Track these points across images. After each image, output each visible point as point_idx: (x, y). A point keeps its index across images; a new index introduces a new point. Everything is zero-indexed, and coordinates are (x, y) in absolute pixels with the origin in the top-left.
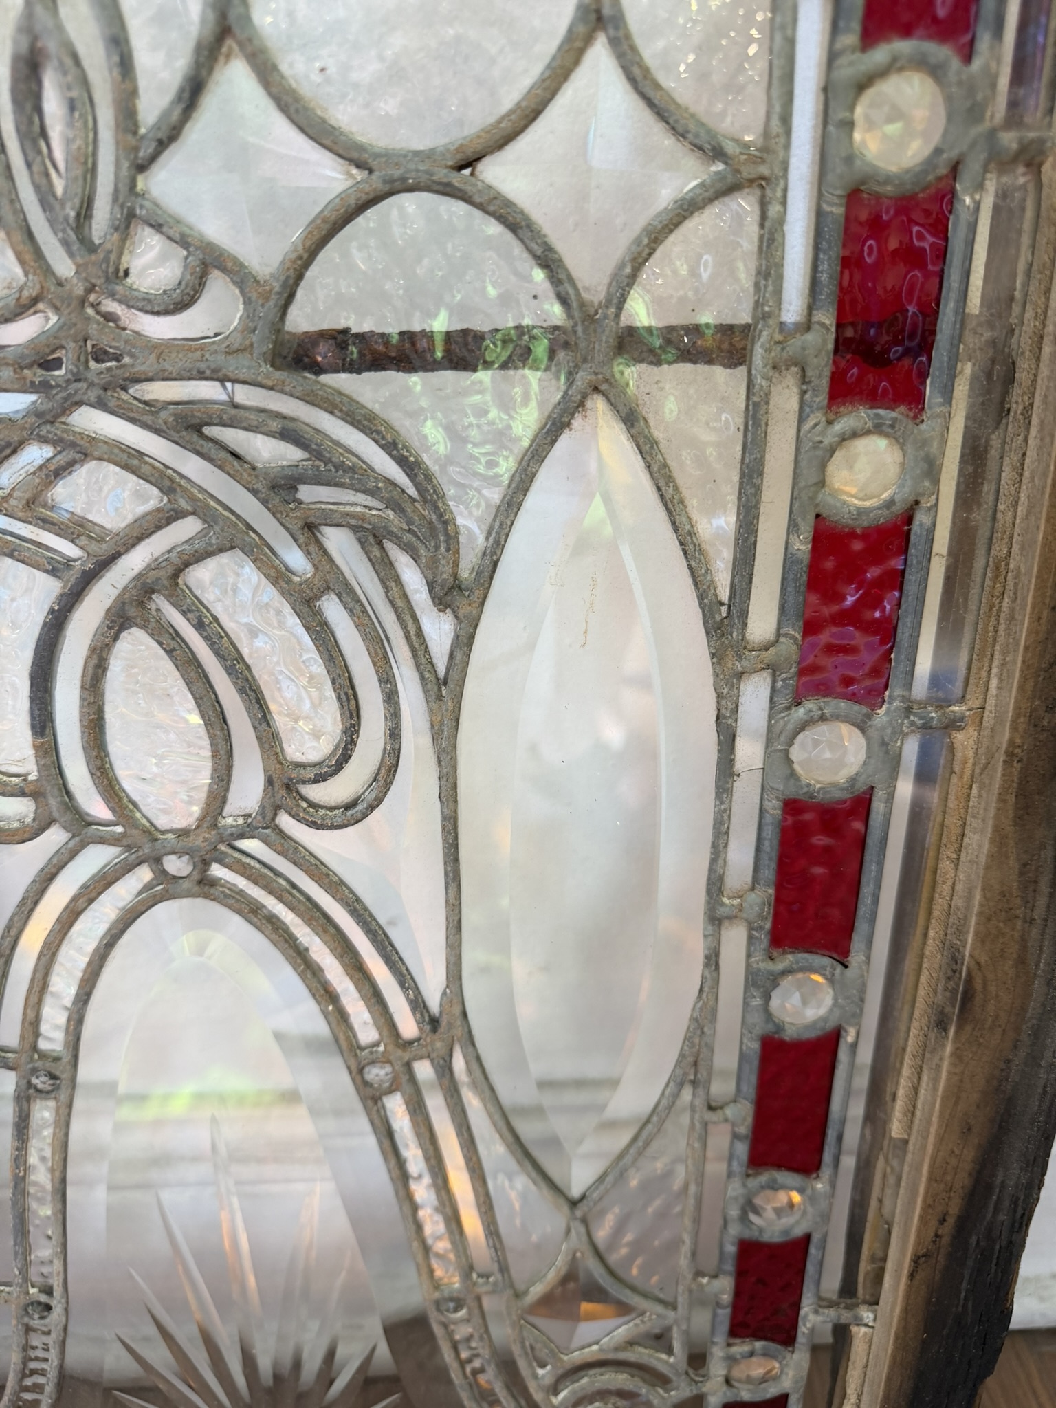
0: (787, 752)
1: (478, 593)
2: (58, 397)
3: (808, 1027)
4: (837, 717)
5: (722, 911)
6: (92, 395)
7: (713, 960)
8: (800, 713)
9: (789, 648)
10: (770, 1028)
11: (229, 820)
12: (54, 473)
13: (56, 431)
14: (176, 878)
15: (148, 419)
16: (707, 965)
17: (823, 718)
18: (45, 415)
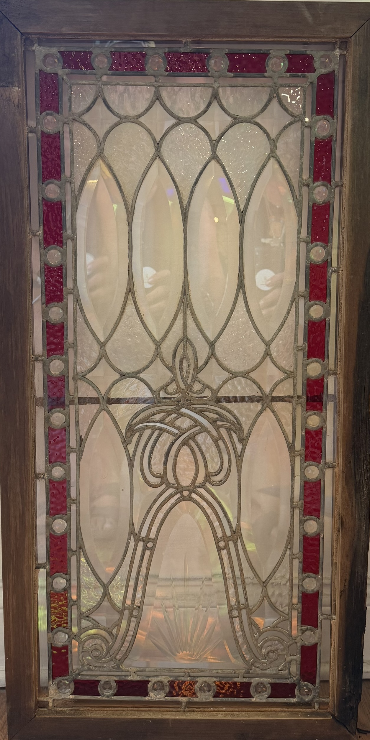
0: (304, 472)
1: (247, 440)
2: (180, 407)
3: (312, 533)
4: (313, 465)
5: (293, 506)
6: (186, 407)
7: (292, 517)
8: (306, 464)
9: (303, 452)
10: (305, 533)
11: (197, 484)
12: (176, 418)
13: (179, 412)
14: (185, 496)
15: (194, 411)
16: (291, 519)
17: (310, 465)
18: (176, 409)
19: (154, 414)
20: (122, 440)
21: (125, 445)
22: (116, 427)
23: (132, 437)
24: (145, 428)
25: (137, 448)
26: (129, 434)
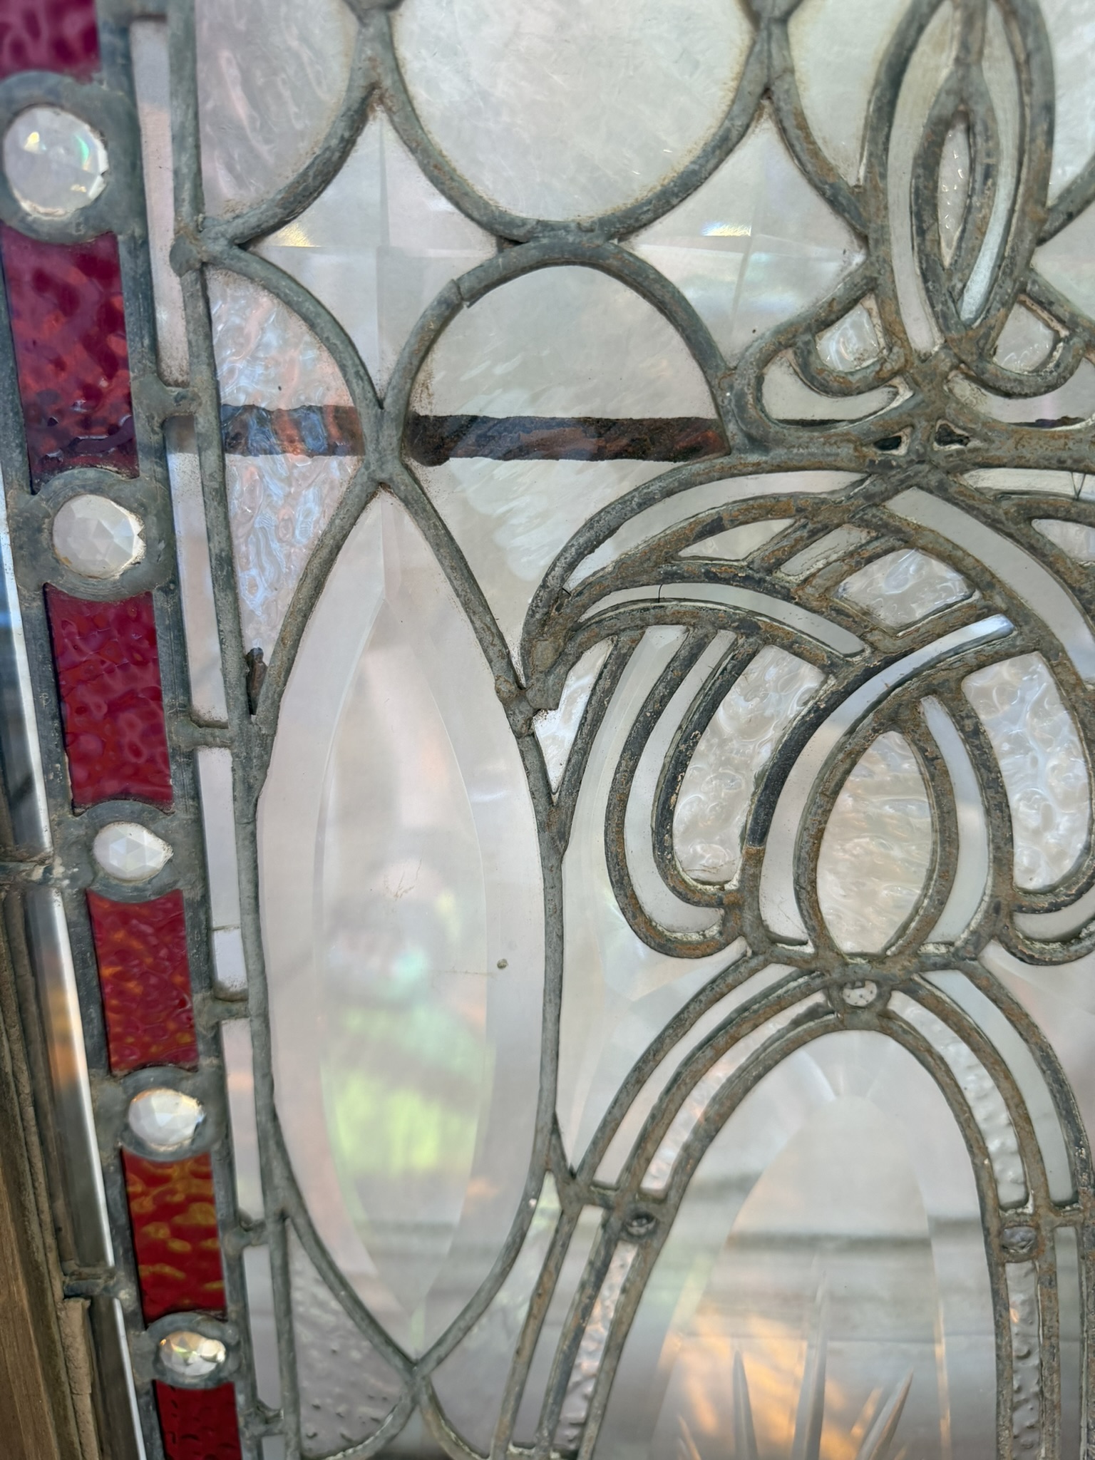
2: (893, 480)
6: (933, 479)
11: (932, 947)
12: (859, 559)
13: (880, 514)
14: (853, 1008)
15: (983, 510)
18: (868, 497)
19: (714, 527)
20: (505, 688)
21: (520, 719)
22: (466, 605)
23: (560, 670)
24: (649, 616)
25: (592, 734)
26: (545, 650)
